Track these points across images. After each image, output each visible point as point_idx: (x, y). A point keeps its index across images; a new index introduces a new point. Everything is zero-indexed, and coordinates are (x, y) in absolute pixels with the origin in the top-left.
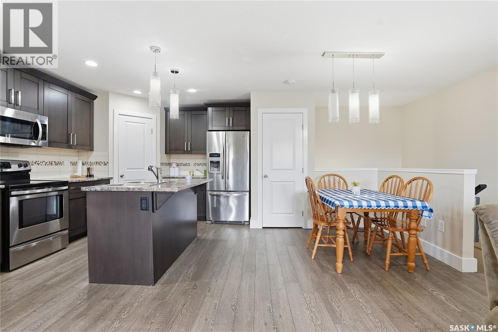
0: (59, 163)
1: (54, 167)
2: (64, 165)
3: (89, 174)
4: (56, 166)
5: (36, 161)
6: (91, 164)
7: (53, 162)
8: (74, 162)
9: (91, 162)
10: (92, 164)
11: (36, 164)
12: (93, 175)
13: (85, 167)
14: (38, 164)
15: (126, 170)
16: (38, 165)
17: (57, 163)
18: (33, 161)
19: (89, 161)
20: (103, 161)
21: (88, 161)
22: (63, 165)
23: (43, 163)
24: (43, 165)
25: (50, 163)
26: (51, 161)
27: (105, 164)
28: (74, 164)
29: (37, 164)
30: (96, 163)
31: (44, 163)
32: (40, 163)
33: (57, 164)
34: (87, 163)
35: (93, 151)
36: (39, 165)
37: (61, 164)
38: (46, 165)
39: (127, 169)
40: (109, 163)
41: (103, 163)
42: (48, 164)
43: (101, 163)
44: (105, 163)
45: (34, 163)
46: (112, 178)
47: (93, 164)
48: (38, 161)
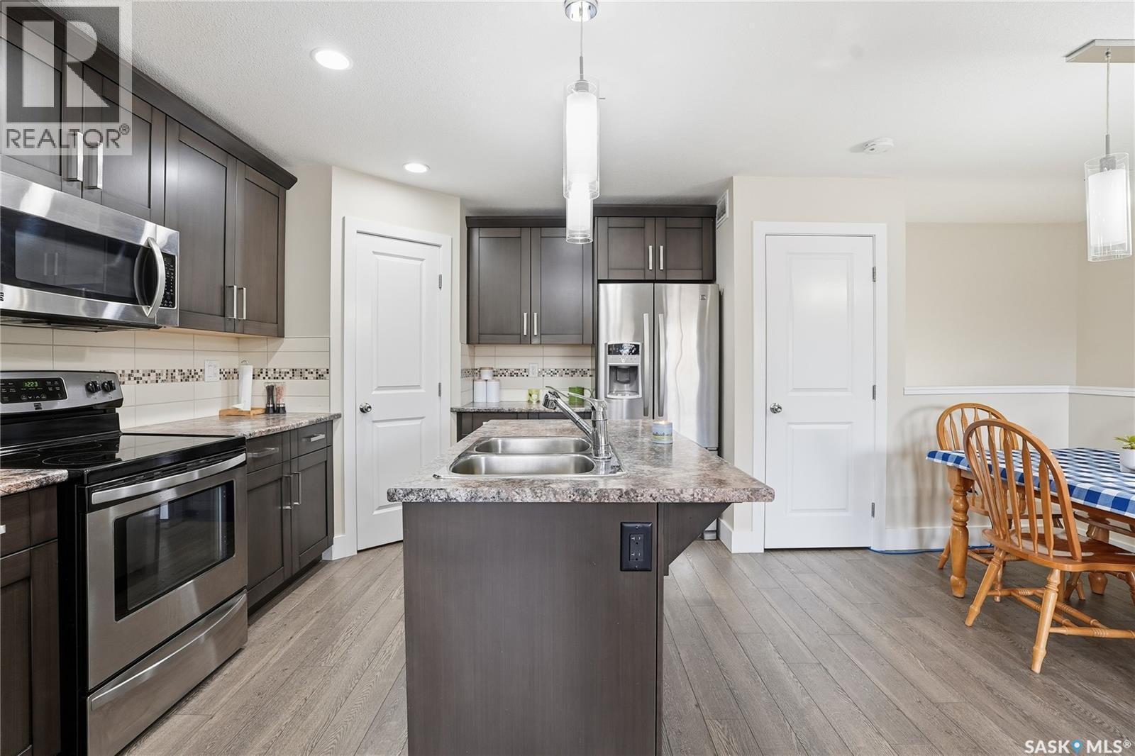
0: (193, 374)
1: (178, 386)
2: (204, 380)
3: (271, 406)
4: (184, 383)
5: (132, 371)
6: (277, 375)
7: (177, 371)
8: (227, 370)
9: (277, 370)
10: (280, 375)
11: (132, 378)
12: (284, 408)
13: (262, 384)
14: (138, 380)
15: (374, 392)
16: (138, 382)
17: (186, 375)
18: (123, 371)
19: (271, 366)
20: (312, 367)
21: (269, 367)
22: (201, 379)
23: (149, 375)
24: (152, 382)
25: (170, 376)
26: (171, 368)
27: (320, 377)
28: (231, 375)
29: (135, 379)
30: (291, 372)
31: (153, 376)
32: (144, 375)
33: (188, 376)
34: (264, 372)
35: (284, 337)
36: (140, 381)
37: (197, 376)
38: (157, 382)
39: (376, 389)
40: (332, 371)
41: (315, 373)
42: (163, 377)
43: (306, 374)
44: (320, 373)
45: (127, 379)
46: (339, 416)
47: (283, 375)
48: (138, 371)
